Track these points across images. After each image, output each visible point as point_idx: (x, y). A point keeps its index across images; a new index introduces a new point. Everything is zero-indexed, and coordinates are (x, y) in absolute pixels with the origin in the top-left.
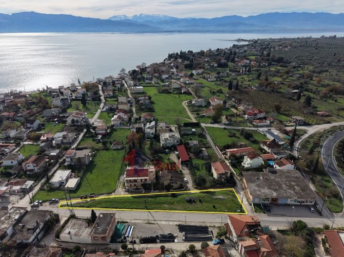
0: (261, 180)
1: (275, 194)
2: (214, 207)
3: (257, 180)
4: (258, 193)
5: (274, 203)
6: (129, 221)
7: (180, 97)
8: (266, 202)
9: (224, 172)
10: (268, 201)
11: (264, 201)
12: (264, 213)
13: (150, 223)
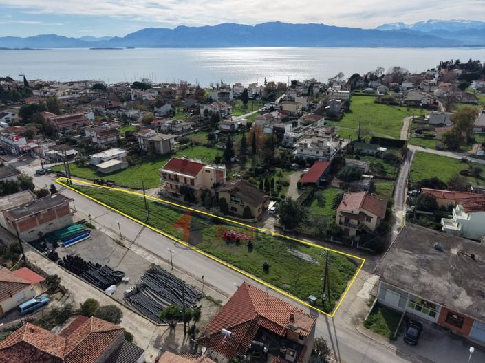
0: (450, 254)
1: (464, 302)
2: (266, 267)
3: (433, 250)
4: (407, 278)
5: (455, 330)
6: (98, 228)
7: (408, 110)
8: (424, 315)
9: (357, 212)
10: (433, 314)
11: (419, 308)
12: (392, 339)
13: (119, 243)
